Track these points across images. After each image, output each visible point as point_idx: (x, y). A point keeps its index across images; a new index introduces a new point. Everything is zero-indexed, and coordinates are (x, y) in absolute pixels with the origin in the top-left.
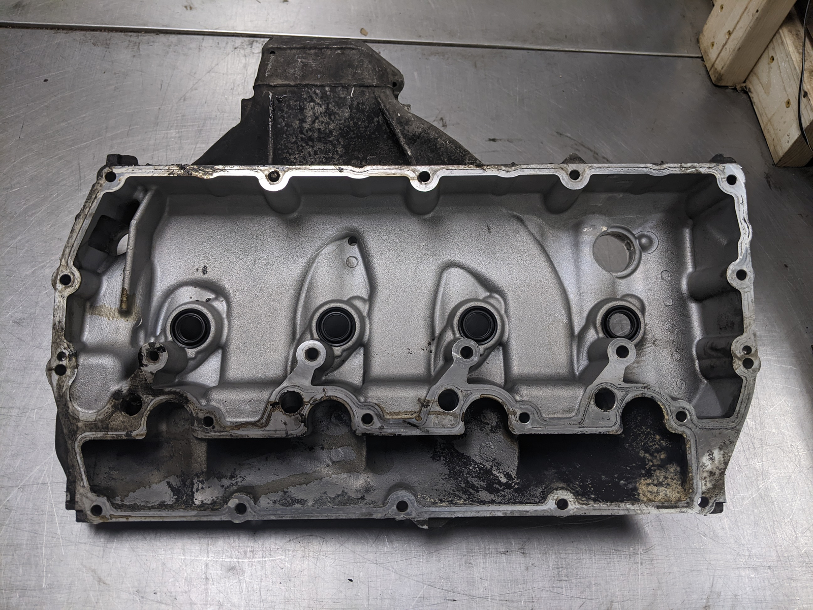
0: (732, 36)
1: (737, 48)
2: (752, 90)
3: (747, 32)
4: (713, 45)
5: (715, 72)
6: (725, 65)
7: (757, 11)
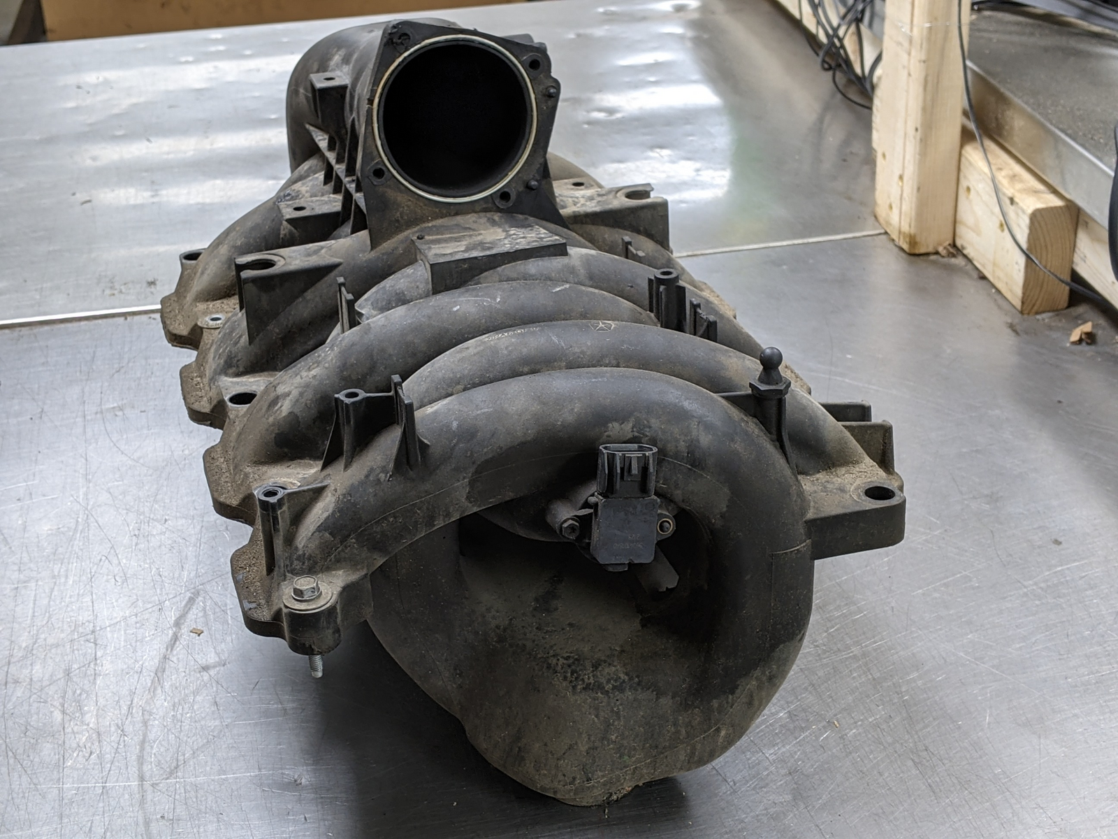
0: (905, 178)
1: (915, 191)
2: (965, 244)
3: (917, 162)
4: (891, 207)
5: (904, 238)
6: (911, 219)
7: (917, 130)
